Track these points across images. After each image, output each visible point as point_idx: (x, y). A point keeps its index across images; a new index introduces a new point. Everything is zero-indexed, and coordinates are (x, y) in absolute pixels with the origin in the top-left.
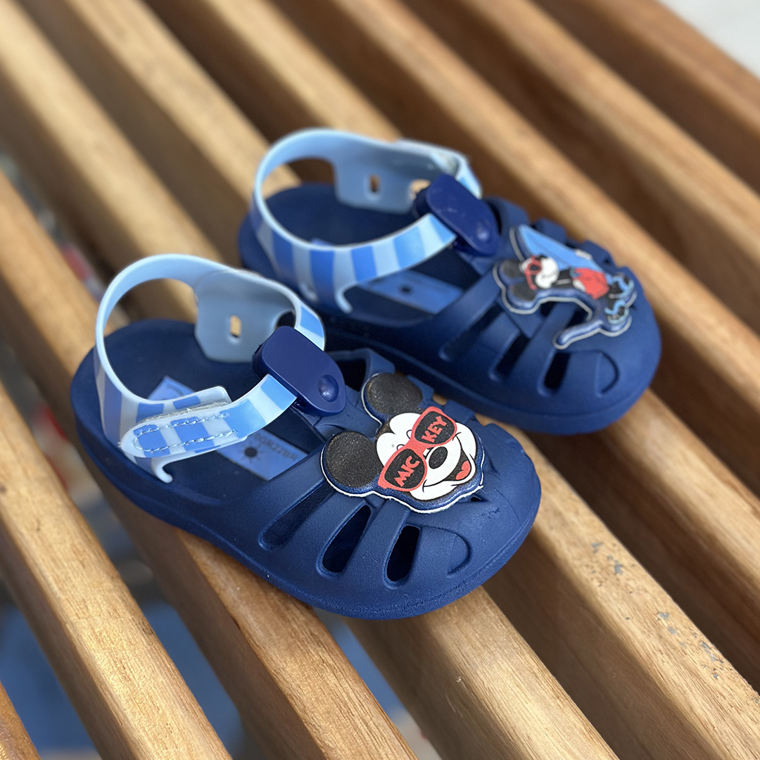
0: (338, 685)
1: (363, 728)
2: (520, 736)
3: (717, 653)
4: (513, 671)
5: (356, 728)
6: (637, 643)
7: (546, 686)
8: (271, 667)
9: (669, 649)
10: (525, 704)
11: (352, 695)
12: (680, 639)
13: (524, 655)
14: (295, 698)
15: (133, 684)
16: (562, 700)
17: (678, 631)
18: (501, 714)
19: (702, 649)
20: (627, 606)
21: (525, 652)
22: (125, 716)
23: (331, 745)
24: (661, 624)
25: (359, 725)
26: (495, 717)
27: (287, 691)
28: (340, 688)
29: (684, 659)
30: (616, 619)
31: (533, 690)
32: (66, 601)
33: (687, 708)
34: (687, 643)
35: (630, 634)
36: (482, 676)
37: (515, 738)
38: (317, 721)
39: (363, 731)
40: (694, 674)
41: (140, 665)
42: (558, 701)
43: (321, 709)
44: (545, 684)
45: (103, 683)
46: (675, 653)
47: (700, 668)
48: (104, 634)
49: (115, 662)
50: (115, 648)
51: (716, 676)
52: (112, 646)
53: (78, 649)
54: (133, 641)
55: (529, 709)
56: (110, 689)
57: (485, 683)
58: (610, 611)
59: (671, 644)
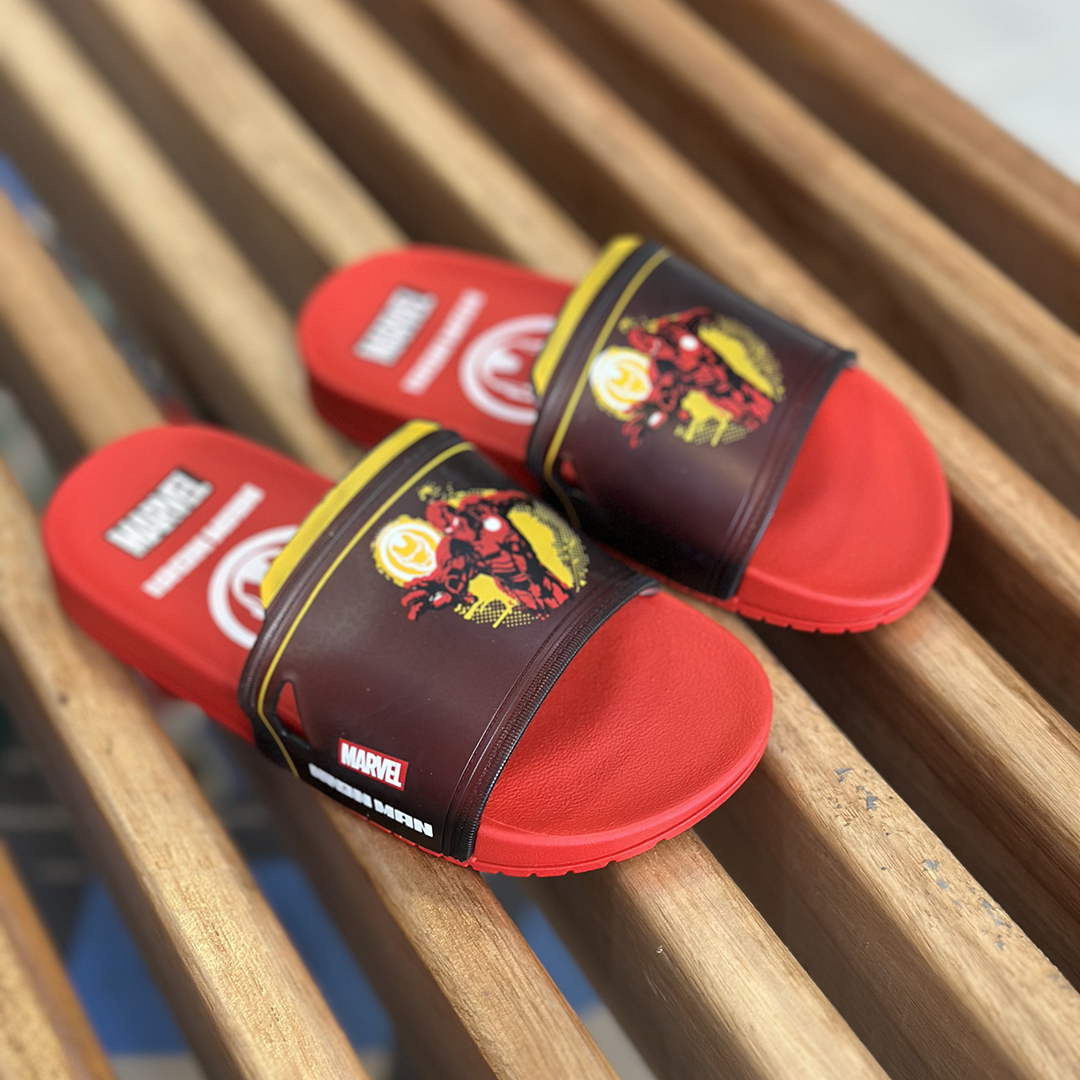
0: (499, 957)
1: (531, 1014)
2: (740, 1026)
3: (1003, 914)
4: (731, 938)
5: (522, 1015)
6: (895, 901)
7: (775, 959)
8: (412, 933)
9: (939, 908)
10: (747, 982)
11: (517, 970)
12: (952, 896)
13: (745, 917)
14: (442, 975)
15: (227, 956)
16: (796, 977)
17: (952, 886)
18: (716, 996)
19: (982, 908)
20: (883, 853)
21: (747, 913)
22: (217, 998)
23: (489, 1037)
24: (927, 875)
25: (527, 1010)
26: (707, 1000)
27: (432, 965)
28: (502, 961)
29: (959, 922)
30: (869, 869)
31: (757, 963)
32: (143, 847)
33: (963, 989)
34: (963, 901)
35: (886, 889)
36: (690, 945)
37: (734, 1028)
38: (471, 1005)
39: (532, 1018)
40: (972, 942)
41: (238, 930)
42: (791, 979)
43: (476, 988)
44: (773, 956)
45: (189, 955)
46: (946, 915)
47: (979, 933)
48: (192, 889)
49: (205, 927)
50: (205, 908)
51: (1001, 944)
52: (202, 905)
53: (158, 910)
54: (230, 899)
55: (753, 990)
56: (198, 962)
57: (695, 955)
58: (860, 859)
59: (941, 904)
